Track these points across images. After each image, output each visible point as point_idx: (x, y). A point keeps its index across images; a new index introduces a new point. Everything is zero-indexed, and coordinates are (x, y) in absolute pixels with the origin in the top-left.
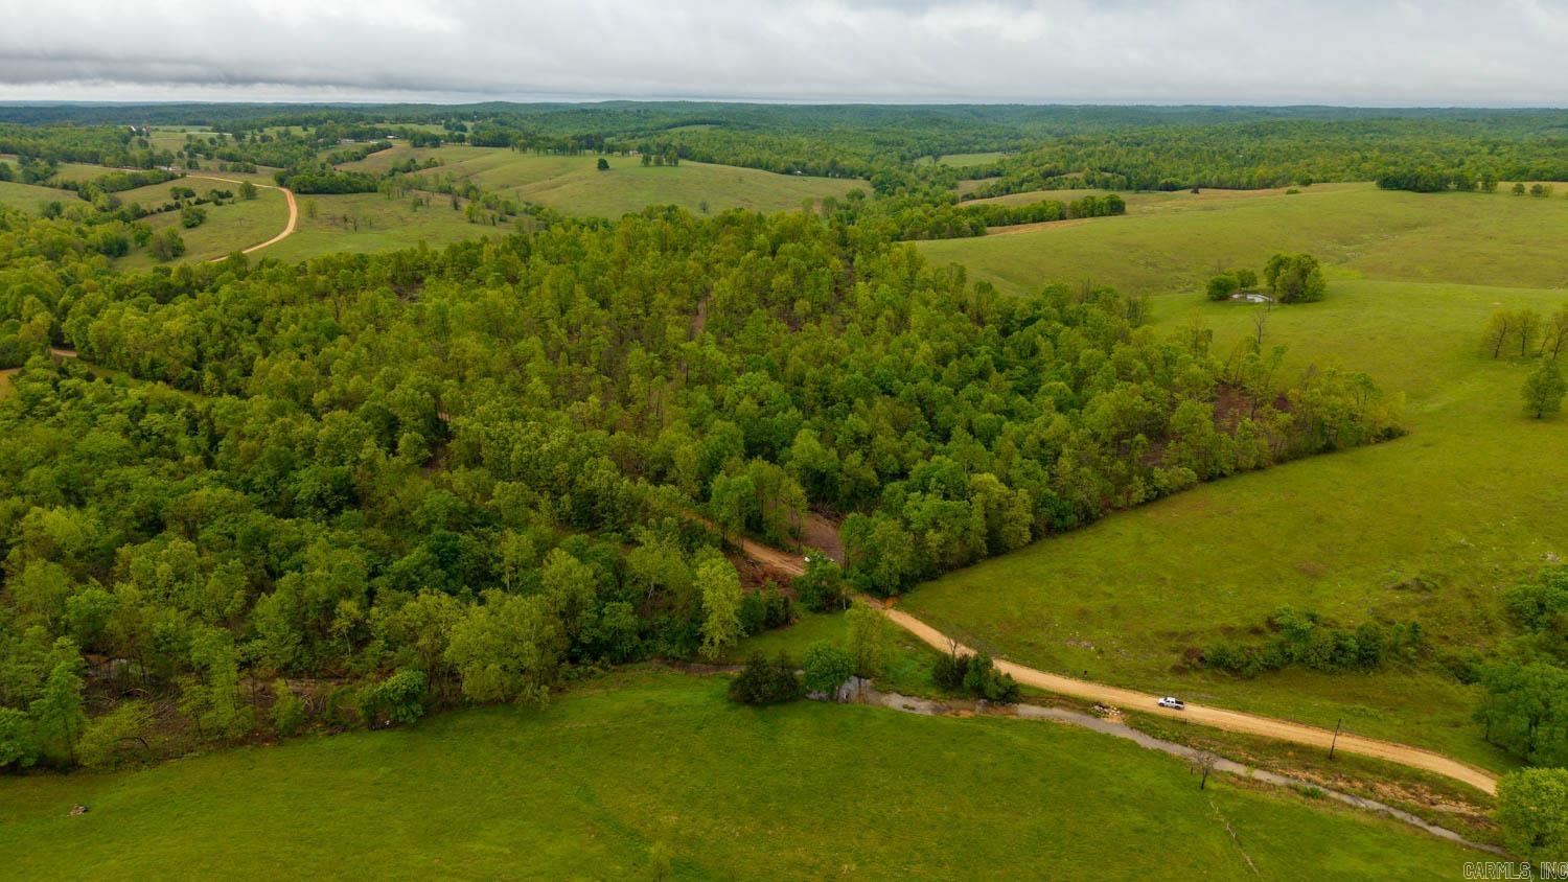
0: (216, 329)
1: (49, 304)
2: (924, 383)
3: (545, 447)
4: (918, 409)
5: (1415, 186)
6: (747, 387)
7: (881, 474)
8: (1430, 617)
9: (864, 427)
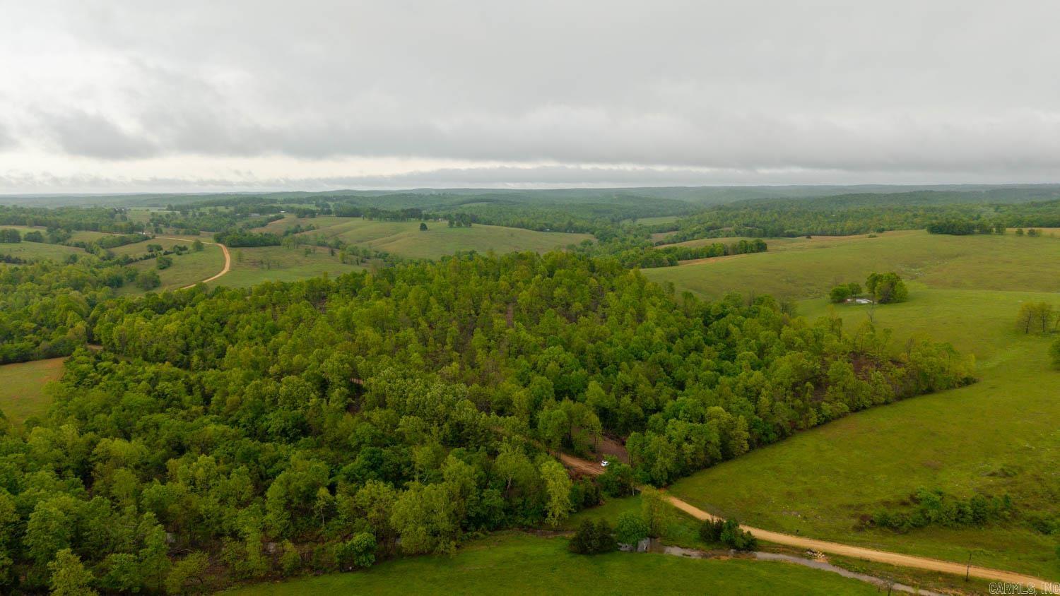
0: (198, 329)
1: (83, 316)
2: (663, 353)
3: (429, 395)
4: (662, 369)
5: (952, 231)
6: (551, 356)
7: (645, 410)
8: (1014, 492)
9: (630, 380)
